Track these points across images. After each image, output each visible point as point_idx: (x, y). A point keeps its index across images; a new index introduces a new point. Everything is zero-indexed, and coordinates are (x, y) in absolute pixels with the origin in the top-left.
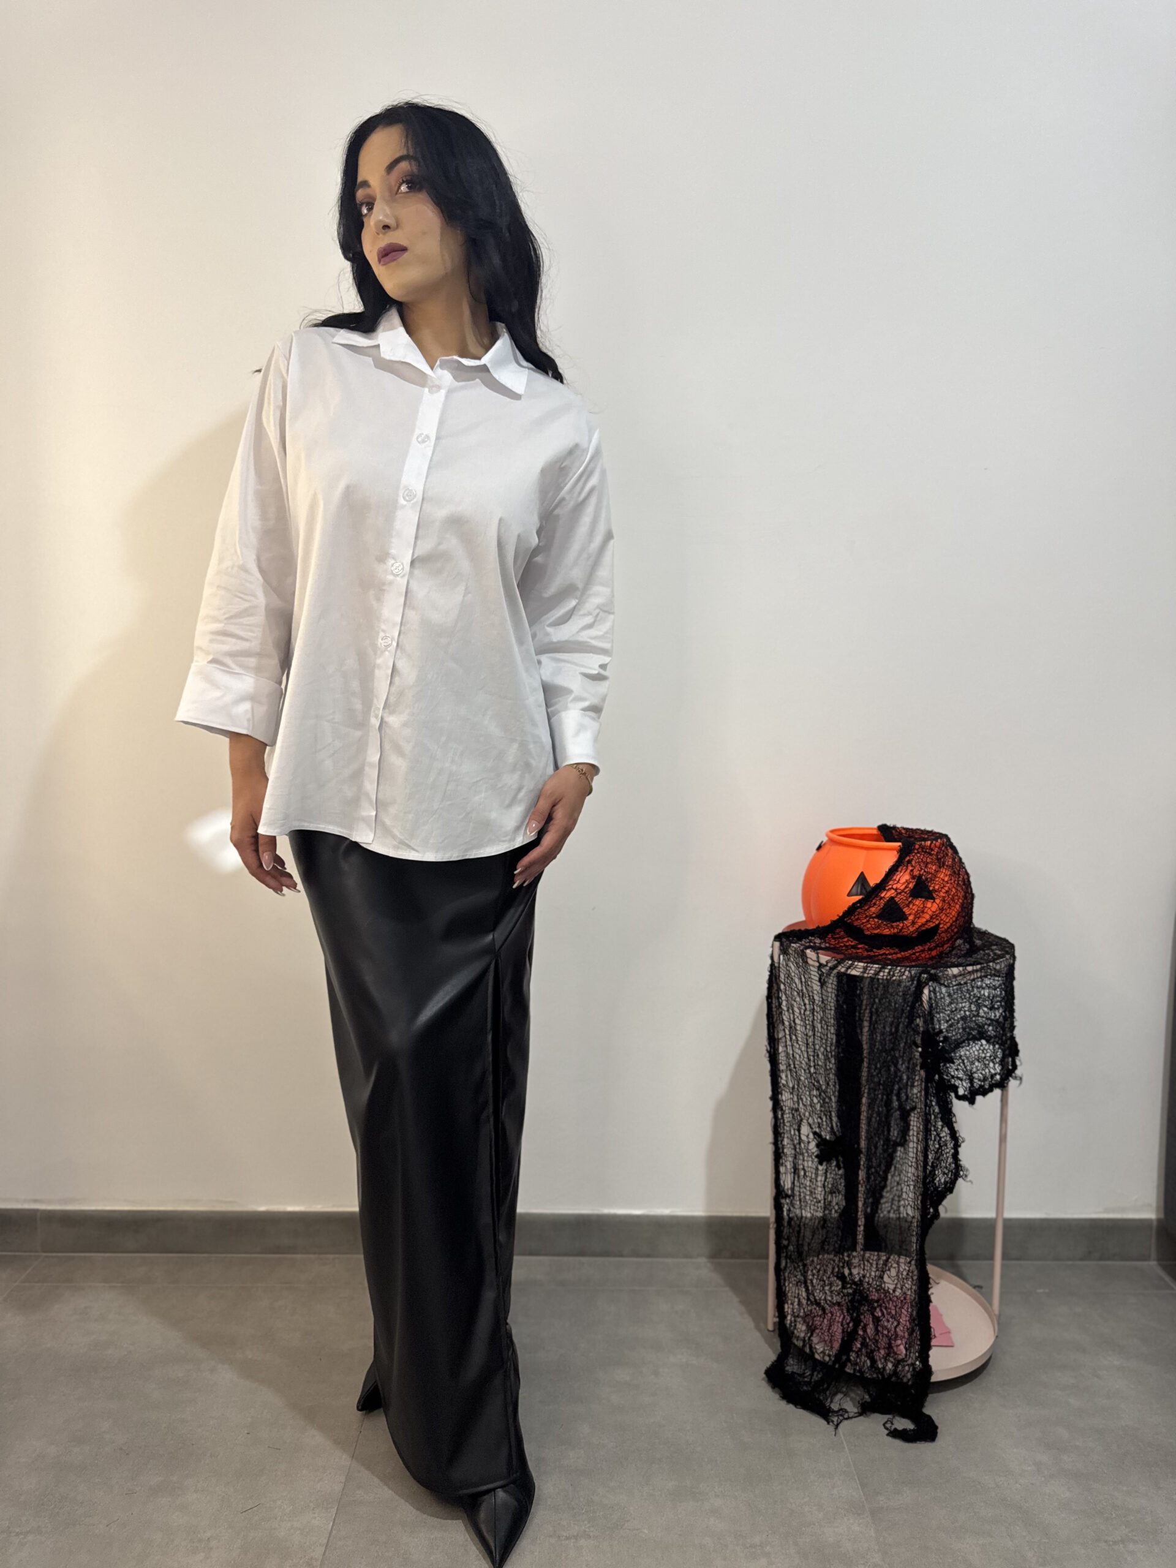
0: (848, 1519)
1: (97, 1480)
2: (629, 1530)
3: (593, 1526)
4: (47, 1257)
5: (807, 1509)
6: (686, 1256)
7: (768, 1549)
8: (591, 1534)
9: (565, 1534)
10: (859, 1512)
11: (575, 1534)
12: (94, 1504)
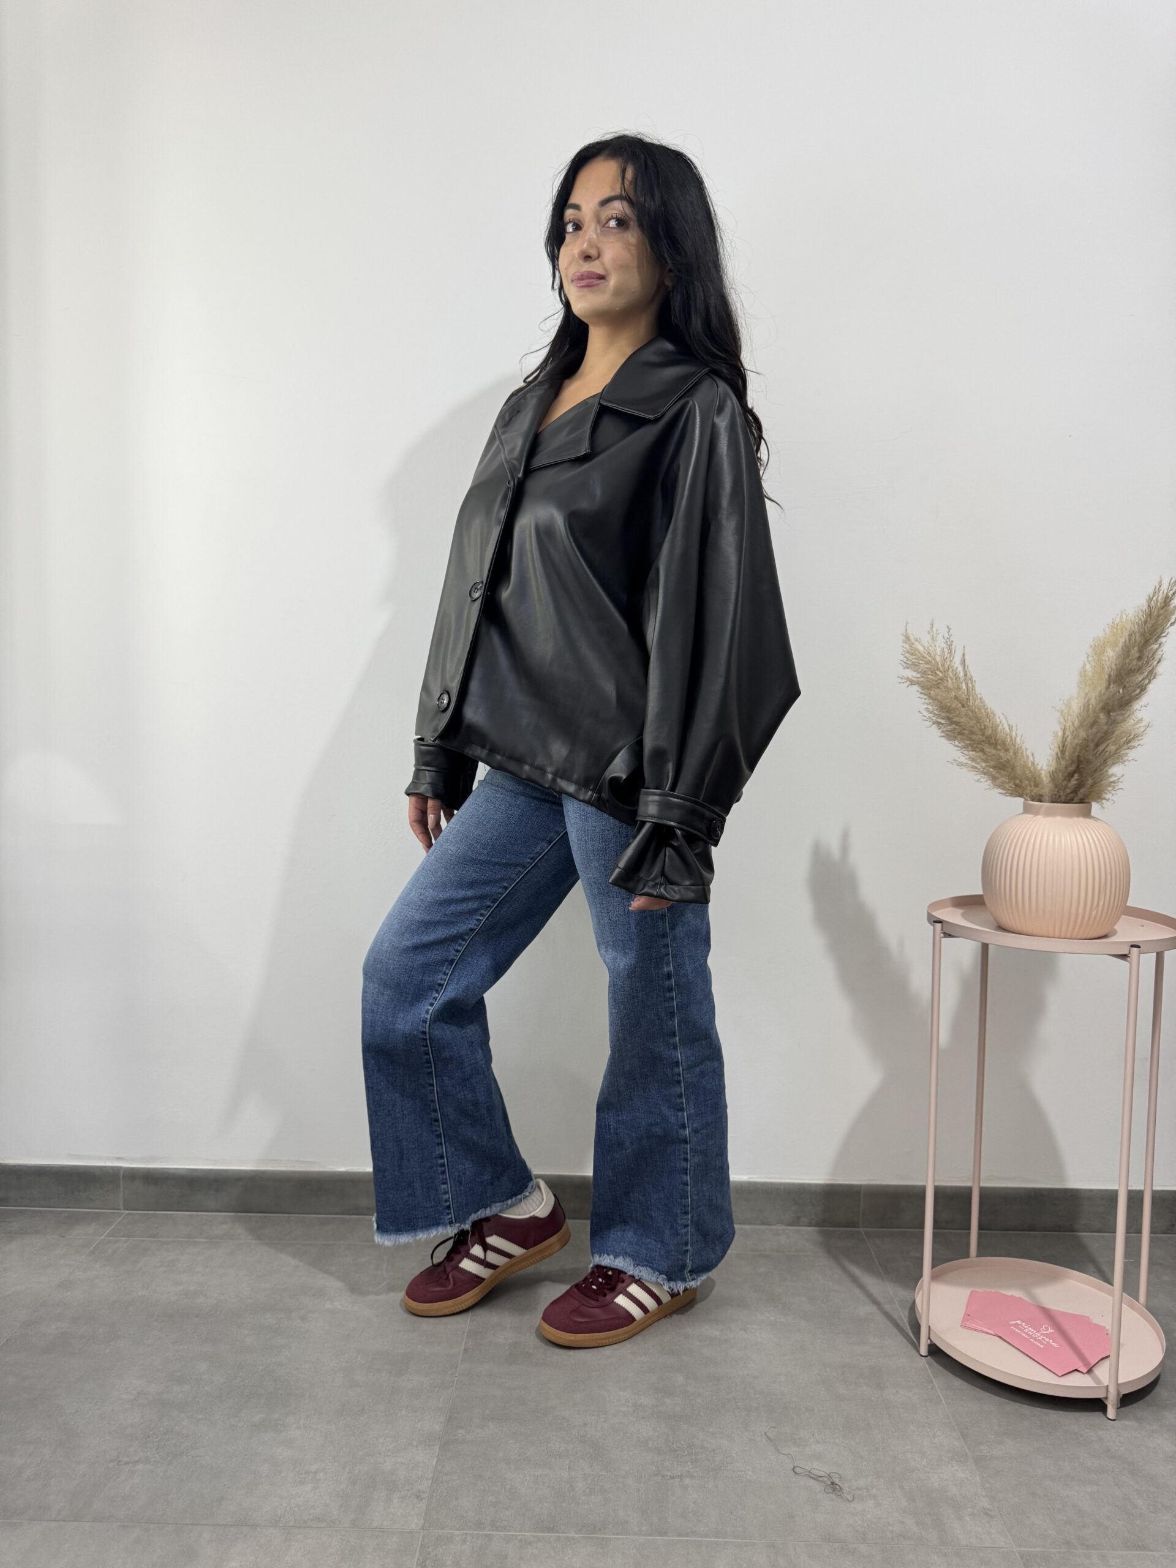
0: (953, 1467)
1: (200, 1416)
2: (734, 1472)
3: (696, 1468)
4: (127, 1214)
5: (909, 1456)
6: (763, 1223)
7: (874, 1491)
8: (696, 1474)
9: (669, 1474)
10: (962, 1459)
11: (679, 1474)
12: (199, 1438)
